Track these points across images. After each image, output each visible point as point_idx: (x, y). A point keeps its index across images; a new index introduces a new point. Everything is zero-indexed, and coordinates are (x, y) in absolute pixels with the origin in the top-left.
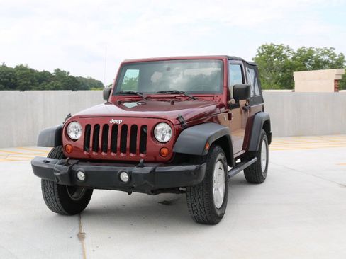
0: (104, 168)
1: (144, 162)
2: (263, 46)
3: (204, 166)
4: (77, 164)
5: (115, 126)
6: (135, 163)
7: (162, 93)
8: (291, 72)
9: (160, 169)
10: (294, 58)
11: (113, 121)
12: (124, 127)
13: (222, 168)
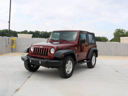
0: (36, 59)
1: (45, 59)
2: (117, 29)
3: (62, 61)
4: (30, 58)
5: (41, 48)
6: (43, 59)
7: (61, 40)
8: (119, 37)
9: (49, 61)
10: (126, 33)
11: (41, 47)
12: (43, 49)
13: (72, 62)
